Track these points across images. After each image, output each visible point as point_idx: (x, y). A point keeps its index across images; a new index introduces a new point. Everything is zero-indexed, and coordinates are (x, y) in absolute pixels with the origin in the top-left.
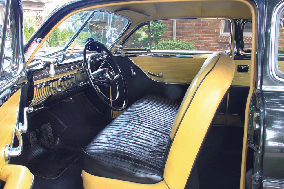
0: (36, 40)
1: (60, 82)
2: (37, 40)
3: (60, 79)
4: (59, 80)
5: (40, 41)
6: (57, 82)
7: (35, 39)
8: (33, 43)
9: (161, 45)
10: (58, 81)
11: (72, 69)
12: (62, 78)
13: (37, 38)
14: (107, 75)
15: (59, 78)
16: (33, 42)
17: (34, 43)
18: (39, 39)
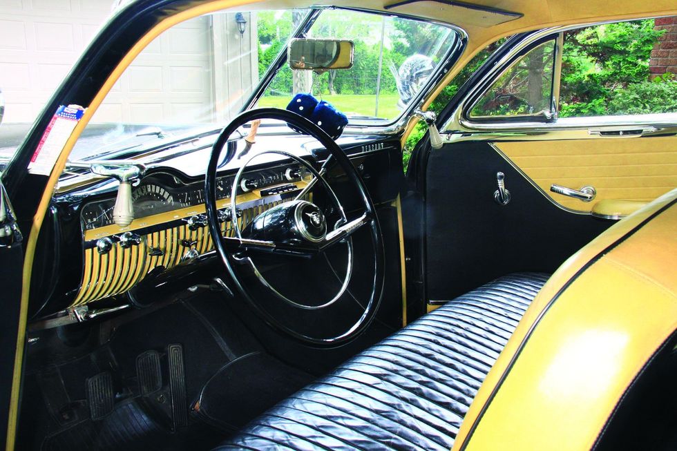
0: (63, 111)
1: (188, 232)
2: (65, 110)
3: (190, 222)
4: (187, 223)
5: (79, 115)
6: (178, 230)
7: (61, 107)
8: (56, 118)
9: (636, 99)
10: (182, 228)
11: (245, 189)
12: (195, 220)
13: (67, 106)
14: (300, 226)
15: (188, 218)
16: (55, 115)
17: (58, 119)
18: (73, 108)
